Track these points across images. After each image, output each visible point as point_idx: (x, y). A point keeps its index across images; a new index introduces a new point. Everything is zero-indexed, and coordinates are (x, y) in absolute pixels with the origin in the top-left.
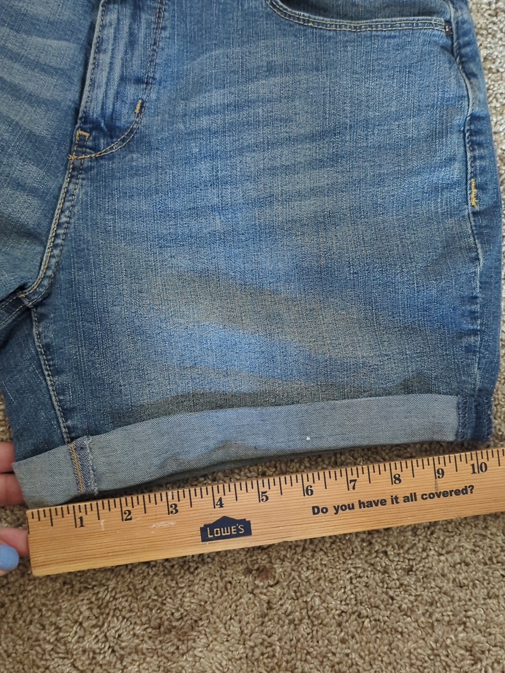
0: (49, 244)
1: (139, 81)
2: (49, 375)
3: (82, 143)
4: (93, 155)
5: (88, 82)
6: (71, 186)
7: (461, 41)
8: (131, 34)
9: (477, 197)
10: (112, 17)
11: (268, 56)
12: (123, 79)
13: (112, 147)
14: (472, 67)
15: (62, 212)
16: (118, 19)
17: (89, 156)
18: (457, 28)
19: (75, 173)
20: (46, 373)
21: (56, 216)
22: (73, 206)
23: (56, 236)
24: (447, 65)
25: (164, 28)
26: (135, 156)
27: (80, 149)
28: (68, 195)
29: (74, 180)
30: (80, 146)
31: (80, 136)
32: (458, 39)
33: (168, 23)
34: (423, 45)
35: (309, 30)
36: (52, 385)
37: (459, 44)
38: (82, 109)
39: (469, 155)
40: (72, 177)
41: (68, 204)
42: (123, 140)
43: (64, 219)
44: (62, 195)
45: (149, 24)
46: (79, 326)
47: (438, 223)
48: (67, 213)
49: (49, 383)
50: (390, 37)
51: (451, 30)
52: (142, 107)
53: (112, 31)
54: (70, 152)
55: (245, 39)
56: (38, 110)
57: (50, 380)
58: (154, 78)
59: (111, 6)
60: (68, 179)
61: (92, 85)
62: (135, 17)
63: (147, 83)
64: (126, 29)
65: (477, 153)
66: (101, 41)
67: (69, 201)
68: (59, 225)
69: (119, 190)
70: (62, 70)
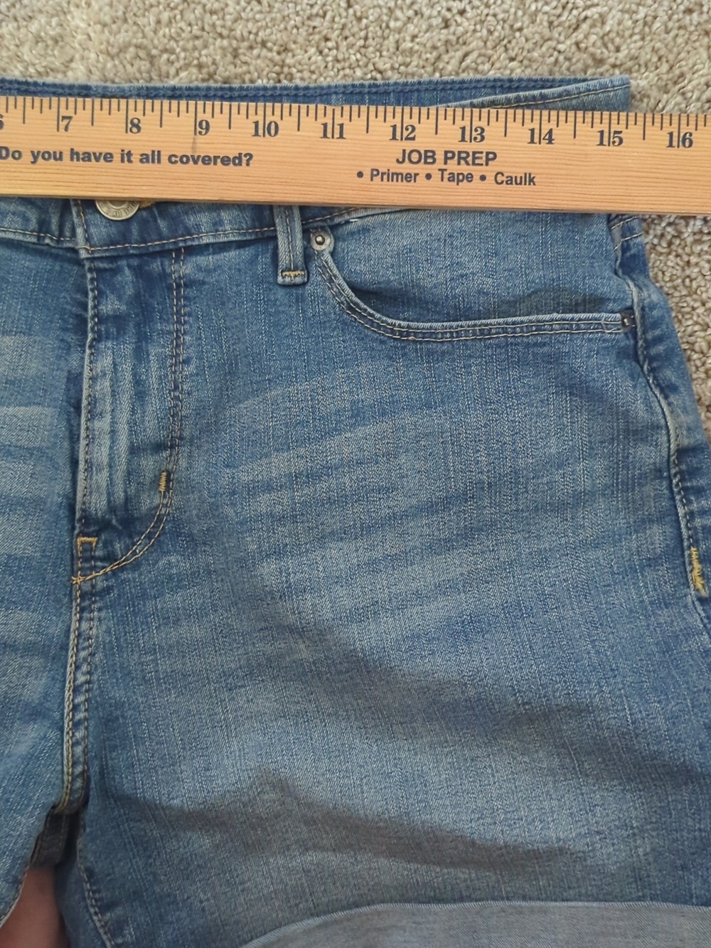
0: (67, 725)
1: (158, 447)
2: (96, 914)
3: (87, 554)
4: (108, 569)
5: (82, 466)
6: (85, 625)
7: (650, 336)
8: (137, 382)
9: (703, 575)
10: (106, 362)
11: (351, 392)
12: (134, 450)
13: (135, 551)
14: (669, 374)
15: (77, 668)
16: (115, 364)
17: (102, 572)
18: (643, 317)
19: (86, 603)
20: (92, 910)
21: (69, 677)
22: (92, 655)
23: (75, 708)
24: (630, 383)
25: (187, 362)
26: (173, 559)
27: (87, 565)
28: (81, 641)
29: (86, 615)
30: (86, 560)
31: (82, 544)
32: (644, 333)
33: (192, 352)
34: (589, 357)
35: (411, 346)
36: (102, 926)
37: (646, 341)
38: (78, 507)
39: (681, 511)
40: (82, 610)
41: (83, 654)
42: (149, 537)
43: (81, 679)
44: (72, 642)
45: (162, 360)
46: (125, 830)
47: (647, 617)
48: (85, 668)
49: (98, 924)
50: (536, 345)
51: (633, 321)
52: (168, 480)
53: (108, 384)
54: (73, 573)
55: (315, 368)
56: (14, 517)
57: (99, 921)
58: (181, 438)
59: (102, 346)
60: (78, 615)
61: (89, 469)
62: (140, 355)
63: (172, 447)
64: (128, 376)
65: (695, 506)
66: (93, 402)
67: (84, 649)
68: (76, 690)
69: (158, 616)
70: (39, 449)
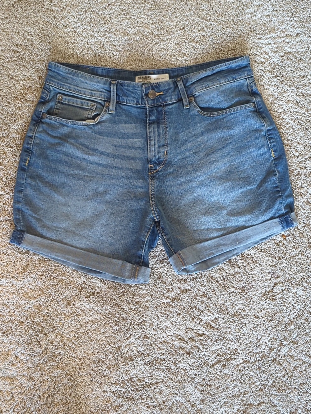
0: (151, 201)
1: (163, 146)
3: (151, 168)
4: (156, 171)
5: (149, 150)
6: (152, 182)
7: (259, 108)
8: (158, 132)
9: (274, 154)
10: (152, 129)
11: (201, 129)
12: (159, 147)
13: (161, 167)
14: (264, 115)
15: (151, 190)
16: (154, 129)
17: (154, 172)
18: (257, 104)
19: (152, 178)
21: (150, 192)
22: (154, 188)
23: (152, 198)
24: (256, 117)
25: (167, 128)
26: (168, 168)
28: (152, 185)
30: (151, 170)
31: (150, 166)
32: (258, 107)
33: (168, 126)
34: (247, 113)
35: (212, 117)
37: (258, 108)
38: (149, 158)
39: (269, 142)
40: (151, 179)
41: (152, 188)
42: (163, 164)
43: (152, 193)
44: (150, 186)
45: (163, 128)
48: (153, 191)
50: (236, 113)
51: (255, 105)
52: (166, 152)
53: (153, 133)
54: (149, 172)
55: (193, 125)
56: (137, 162)
58: (168, 143)
59: (151, 125)
61: (150, 151)
62: (158, 127)
63: (166, 145)
64: (157, 131)
65: (271, 141)
66: (150, 137)
68: (152, 195)
70: (141, 148)
